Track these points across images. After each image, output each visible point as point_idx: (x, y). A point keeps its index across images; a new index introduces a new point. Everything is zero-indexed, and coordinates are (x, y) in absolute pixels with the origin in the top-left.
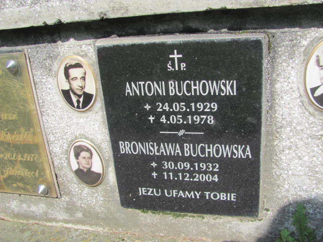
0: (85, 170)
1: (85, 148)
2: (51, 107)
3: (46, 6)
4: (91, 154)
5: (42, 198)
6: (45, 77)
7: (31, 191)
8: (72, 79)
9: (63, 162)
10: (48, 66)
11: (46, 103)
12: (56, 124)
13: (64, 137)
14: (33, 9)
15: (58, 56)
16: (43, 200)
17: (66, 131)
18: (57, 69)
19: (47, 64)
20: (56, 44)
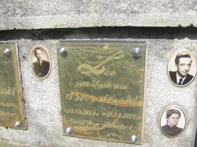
0: (171, 126)
1: (176, 111)
2: (156, 82)
3: (184, 14)
4: (180, 115)
5: (127, 144)
6: (157, 62)
7: (121, 139)
8: (181, 65)
9: (153, 120)
10: (161, 54)
11: (153, 79)
12: (156, 94)
13: (160, 103)
14: (173, 15)
15: (172, 48)
16: (127, 146)
17: (163, 99)
18: (169, 57)
19: (161, 53)
20: (173, 40)
